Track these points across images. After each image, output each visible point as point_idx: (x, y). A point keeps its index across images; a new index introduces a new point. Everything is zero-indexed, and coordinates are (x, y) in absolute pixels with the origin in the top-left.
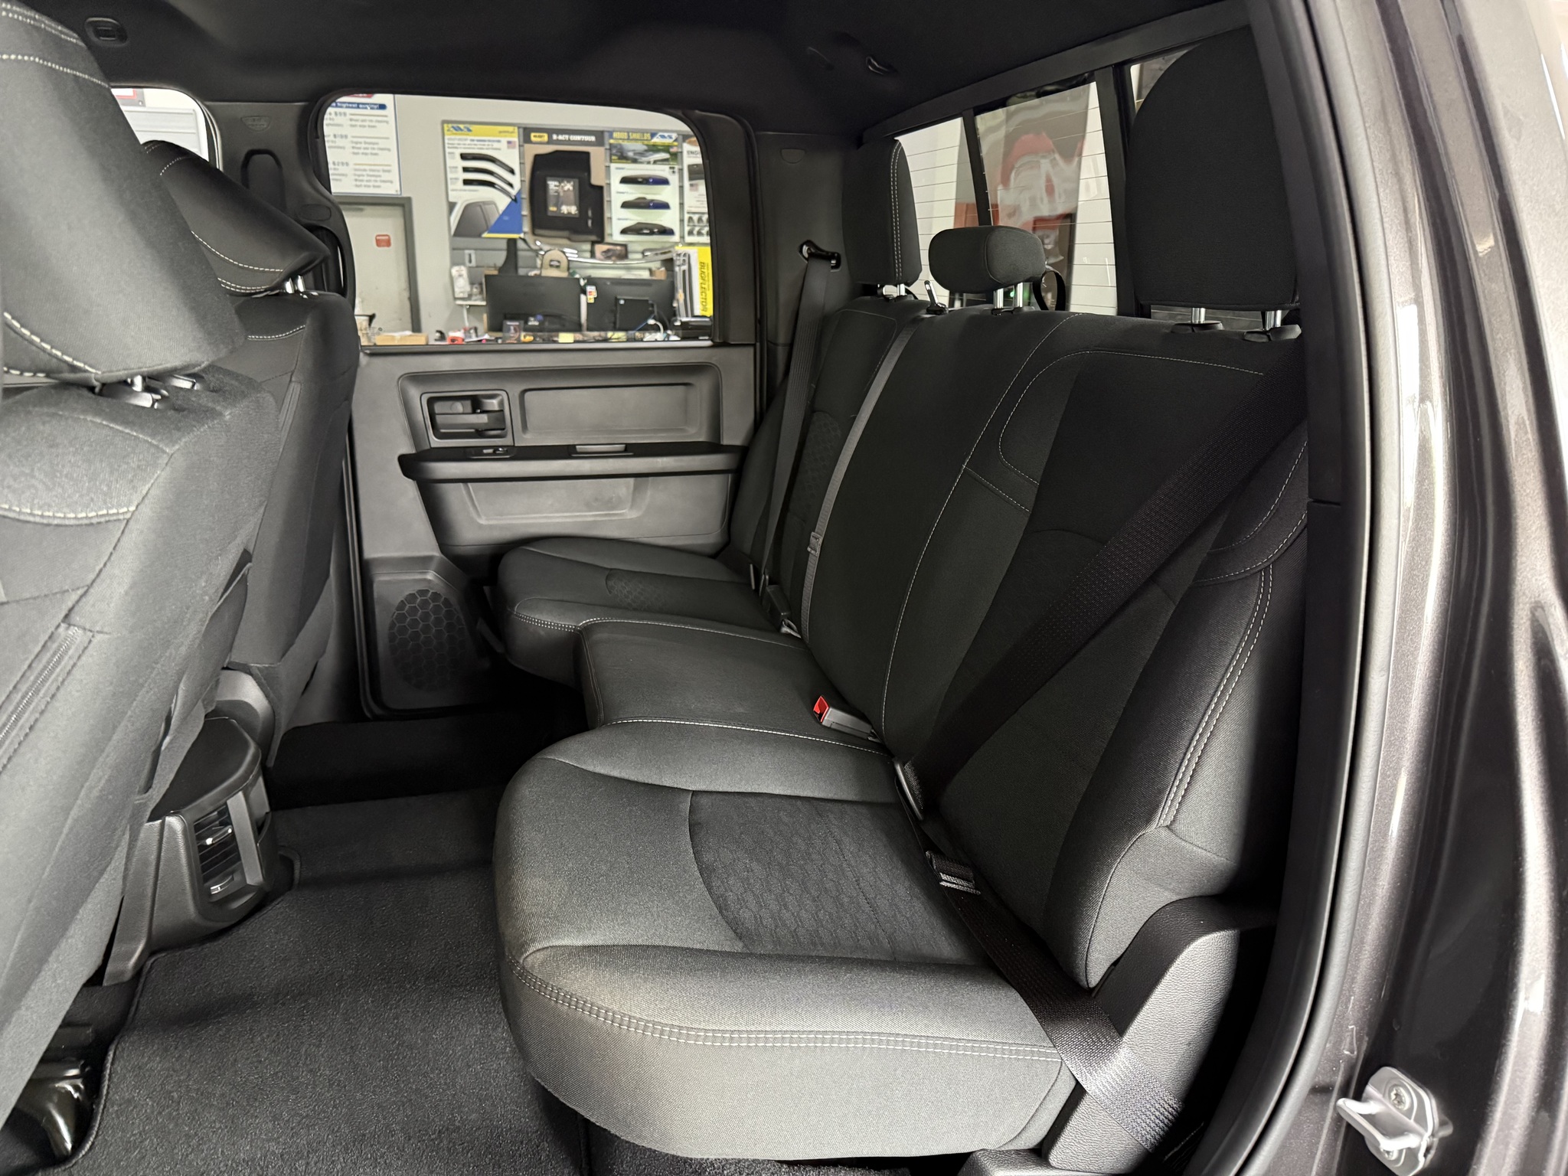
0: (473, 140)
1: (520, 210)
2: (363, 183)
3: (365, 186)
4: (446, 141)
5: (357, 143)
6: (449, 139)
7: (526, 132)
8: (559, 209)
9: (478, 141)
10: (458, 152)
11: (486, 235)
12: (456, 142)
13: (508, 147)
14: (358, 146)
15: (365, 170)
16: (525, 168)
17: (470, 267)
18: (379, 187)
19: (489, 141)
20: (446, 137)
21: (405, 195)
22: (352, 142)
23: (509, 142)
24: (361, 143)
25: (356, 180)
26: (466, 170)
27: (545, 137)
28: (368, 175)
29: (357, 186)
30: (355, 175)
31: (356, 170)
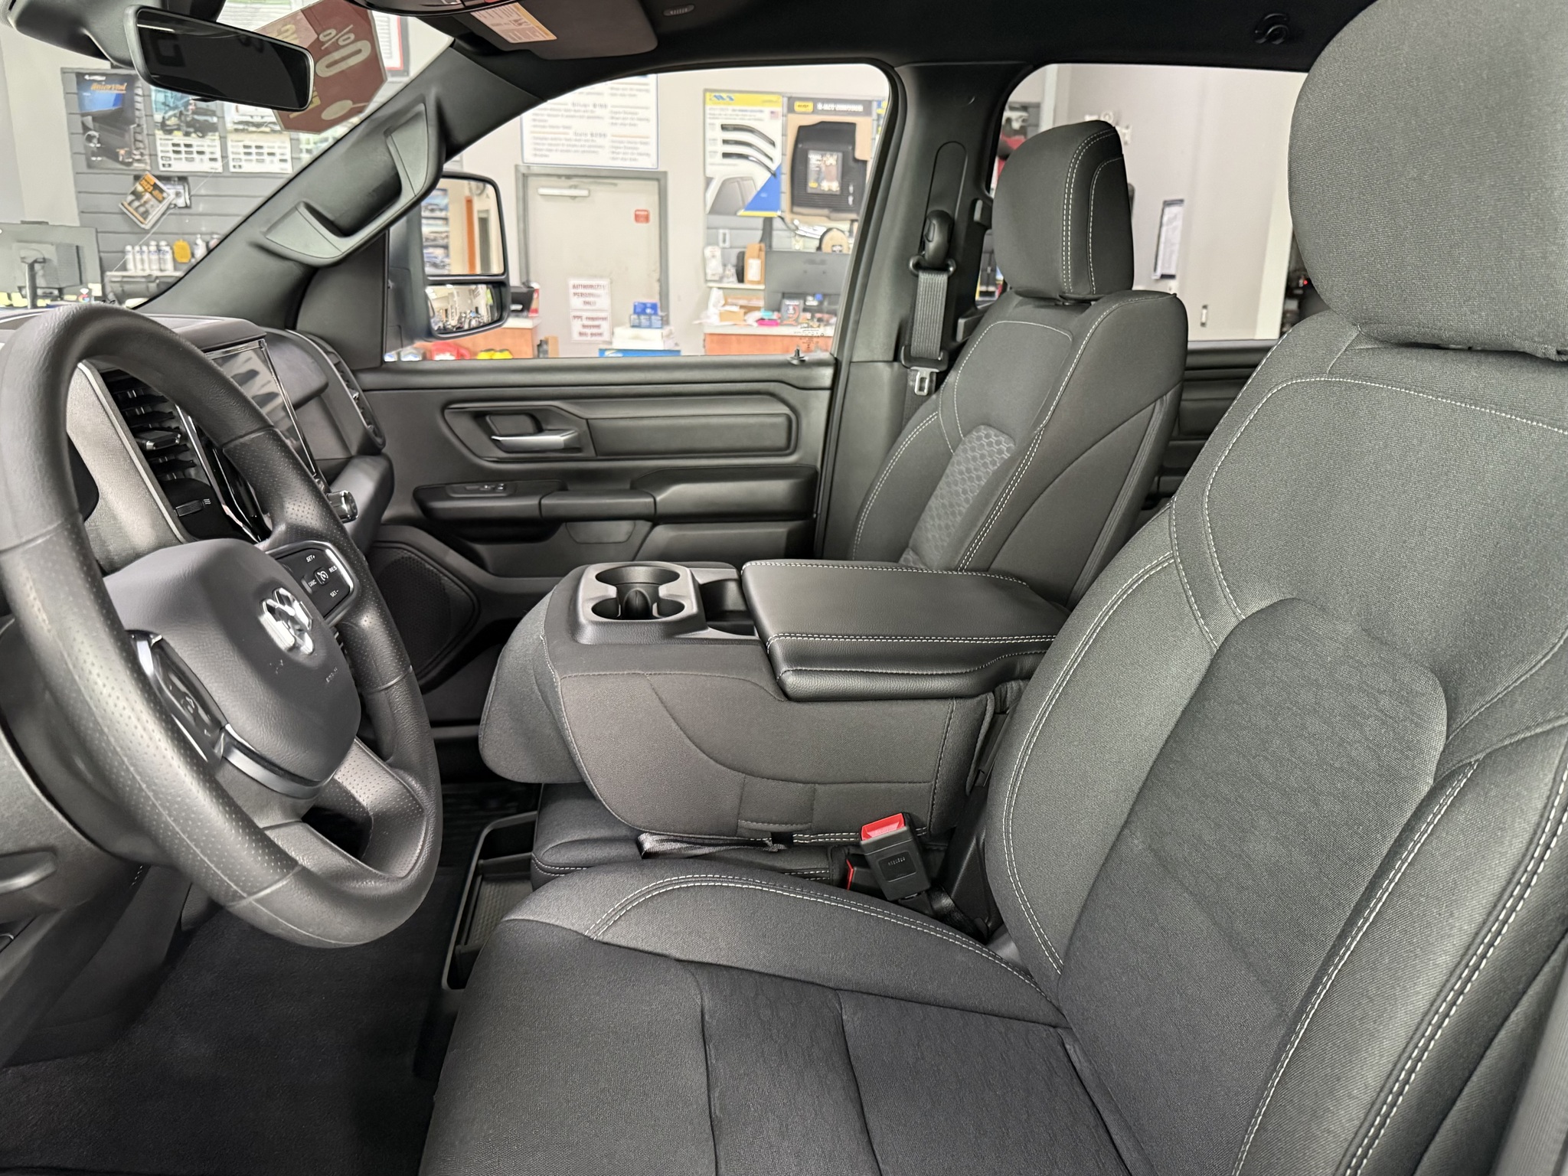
0: (734, 110)
1: (778, 185)
2: (621, 156)
3: (622, 159)
4: (708, 111)
5: (616, 113)
6: (710, 109)
7: (791, 101)
8: (819, 185)
9: (740, 111)
10: (718, 123)
11: (742, 212)
12: (717, 112)
13: (772, 118)
14: (617, 116)
15: (622, 142)
16: (786, 141)
17: (724, 248)
18: (635, 160)
19: (752, 111)
20: (708, 107)
21: (661, 169)
22: (612, 112)
23: (772, 112)
24: (619, 113)
25: (613, 152)
26: (725, 142)
27: (810, 105)
28: (625, 147)
29: (613, 159)
30: (613, 147)
31: (613, 142)
